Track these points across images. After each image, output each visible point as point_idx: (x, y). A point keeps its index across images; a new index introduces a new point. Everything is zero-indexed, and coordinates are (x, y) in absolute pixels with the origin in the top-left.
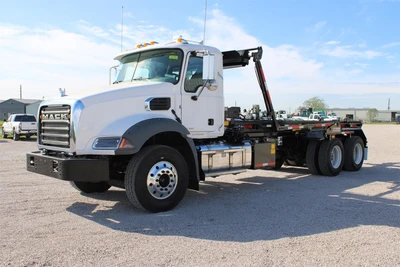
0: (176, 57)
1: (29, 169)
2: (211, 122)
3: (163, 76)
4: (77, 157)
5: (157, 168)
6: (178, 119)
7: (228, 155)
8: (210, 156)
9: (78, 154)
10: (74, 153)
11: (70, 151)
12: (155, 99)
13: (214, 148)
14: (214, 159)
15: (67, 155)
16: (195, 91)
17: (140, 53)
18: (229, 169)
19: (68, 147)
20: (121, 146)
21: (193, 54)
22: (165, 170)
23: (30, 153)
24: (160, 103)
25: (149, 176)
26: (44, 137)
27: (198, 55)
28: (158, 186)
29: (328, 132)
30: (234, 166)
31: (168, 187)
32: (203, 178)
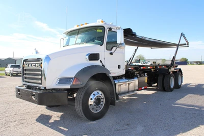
0: (101, 31)
1: (17, 97)
2: (119, 67)
3: (94, 41)
4: (47, 90)
5: (94, 94)
6: (103, 65)
7: (127, 84)
8: (120, 86)
9: (47, 88)
10: (45, 88)
11: (42, 87)
12: (91, 54)
13: (121, 81)
15: (40, 89)
16: (111, 50)
17: (79, 29)
18: (128, 92)
19: (41, 84)
20: (73, 83)
21: (110, 29)
22: (99, 95)
23: (18, 87)
24: (94, 57)
25: (90, 100)
26: (26, 78)
27: (113, 30)
28: (95, 105)
29: (170, 70)
30: (130, 90)
31: (100, 106)
32: (118, 98)
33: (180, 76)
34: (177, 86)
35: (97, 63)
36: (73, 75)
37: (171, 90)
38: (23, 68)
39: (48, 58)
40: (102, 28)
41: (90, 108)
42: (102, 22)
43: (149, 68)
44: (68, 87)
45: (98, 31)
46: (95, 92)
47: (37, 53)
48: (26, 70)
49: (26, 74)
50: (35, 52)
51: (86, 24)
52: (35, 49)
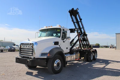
33: (95, 54)
35: (58, 46)
38: (20, 47)
40: (60, 29)
41: (55, 67)
42: (60, 26)
44: (46, 57)
45: (58, 30)
46: (57, 60)
47: (29, 40)
48: (22, 49)
49: (22, 51)
51: (51, 26)
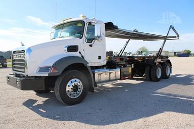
0: (81, 25)
1: (8, 84)
2: (100, 58)
3: (75, 35)
4: (29, 77)
5: (71, 82)
6: (82, 56)
7: (108, 74)
8: (100, 74)
10: (27, 75)
11: (25, 74)
12: (70, 46)
13: (101, 71)
14: (101, 76)
15: (24, 77)
16: (91, 42)
18: (109, 81)
19: (24, 72)
20: (51, 71)
21: (90, 23)
22: (76, 83)
23: (8, 75)
24: (73, 48)
25: (67, 86)
26: (15, 67)
27: (92, 24)
28: (72, 92)
29: (155, 61)
30: (111, 79)
31: (77, 92)
32: (96, 86)
34: (165, 76)
36: (51, 65)
37: (158, 80)
39: (29, 50)
43: (136, 59)
50: (21, 45)
52: (21, 43)
